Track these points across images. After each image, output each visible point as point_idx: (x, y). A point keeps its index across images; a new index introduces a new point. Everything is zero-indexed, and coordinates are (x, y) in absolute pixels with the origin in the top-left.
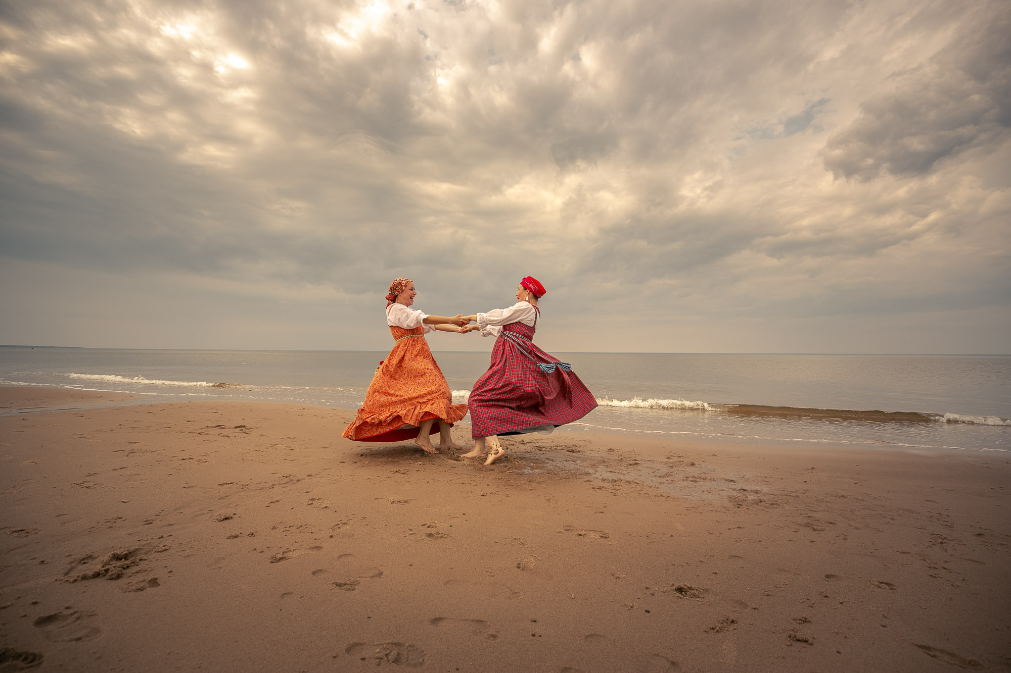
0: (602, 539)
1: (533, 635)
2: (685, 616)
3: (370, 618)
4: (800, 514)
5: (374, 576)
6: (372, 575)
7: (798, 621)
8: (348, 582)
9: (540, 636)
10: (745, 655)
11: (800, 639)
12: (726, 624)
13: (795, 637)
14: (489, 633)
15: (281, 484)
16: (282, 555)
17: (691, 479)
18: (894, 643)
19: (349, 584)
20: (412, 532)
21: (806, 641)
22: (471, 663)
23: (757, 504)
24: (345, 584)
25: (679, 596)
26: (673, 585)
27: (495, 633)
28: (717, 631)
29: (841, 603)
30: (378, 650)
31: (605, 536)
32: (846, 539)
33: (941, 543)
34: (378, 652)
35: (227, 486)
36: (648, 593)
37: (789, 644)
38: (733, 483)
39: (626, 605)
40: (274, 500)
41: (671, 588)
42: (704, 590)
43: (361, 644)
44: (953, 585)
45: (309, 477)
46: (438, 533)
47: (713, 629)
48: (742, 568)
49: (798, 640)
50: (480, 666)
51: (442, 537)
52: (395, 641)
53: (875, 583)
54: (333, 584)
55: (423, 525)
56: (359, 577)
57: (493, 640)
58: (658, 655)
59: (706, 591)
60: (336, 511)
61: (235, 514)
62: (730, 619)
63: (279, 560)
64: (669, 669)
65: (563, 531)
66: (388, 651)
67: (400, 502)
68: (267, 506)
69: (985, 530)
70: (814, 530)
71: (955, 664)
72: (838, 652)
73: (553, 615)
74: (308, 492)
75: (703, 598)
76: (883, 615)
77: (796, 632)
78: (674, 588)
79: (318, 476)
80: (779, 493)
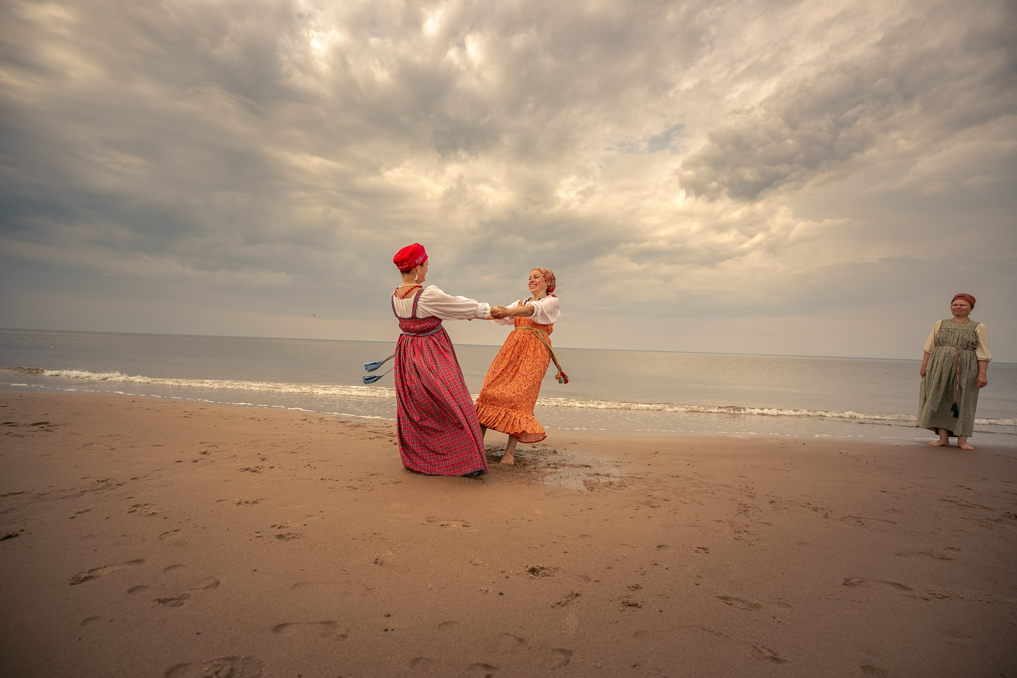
0: (464, 528)
1: (386, 630)
2: (535, 594)
3: (199, 634)
4: (642, 494)
5: (208, 587)
6: (206, 585)
7: (631, 589)
8: (175, 597)
9: (393, 630)
10: (585, 623)
11: (632, 604)
12: (571, 598)
13: (628, 602)
14: (338, 634)
15: (94, 490)
16: (89, 573)
17: (552, 466)
18: (703, 597)
19: (176, 599)
20: (259, 535)
21: (636, 605)
22: (316, 667)
23: (607, 486)
24: (171, 599)
25: (531, 577)
26: (527, 566)
27: (344, 633)
28: (563, 605)
29: (667, 569)
30: (206, 669)
31: (467, 524)
32: (676, 513)
33: (746, 511)
34: (207, 671)
35: (14, 496)
36: (503, 576)
37: (622, 609)
38: (589, 468)
39: (481, 590)
40: (82, 510)
41: (525, 569)
42: (554, 569)
43: (186, 665)
44: (750, 545)
45: (134, 480)
46: (289, 534)
47: (559, 603)
48: (589, 545)
49: (629, 605)
50: (325, 669)
51: (293, 537)
52: (228, 655)
53: (694, 549)
54: (155, 600)
55: (272, 527)
56: (190, 590)
57: (343, 640)
58: (508, 634)
59: (556, 569)
60: (165, 518)
61: (22, 530)
62: (575, 593)
63: (83, 580)
64: (516, 646)
65: (425, 523)
66: (219, 667)
67: (247, 502)
68: (72, 518)
69: (776, 497)
70: (652, 507)
71: (744, 609)
72: (661, 611)
73: (408, 607)
74: (130, 498)
75: (553, 576)
76: (698, 576)
77: (629, 598)
78: (528, 569)
79: (146, 478)
80: (626, 476)
